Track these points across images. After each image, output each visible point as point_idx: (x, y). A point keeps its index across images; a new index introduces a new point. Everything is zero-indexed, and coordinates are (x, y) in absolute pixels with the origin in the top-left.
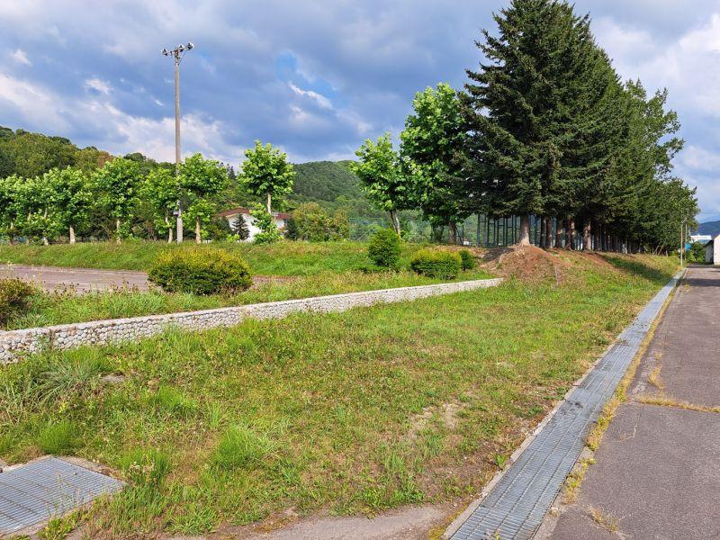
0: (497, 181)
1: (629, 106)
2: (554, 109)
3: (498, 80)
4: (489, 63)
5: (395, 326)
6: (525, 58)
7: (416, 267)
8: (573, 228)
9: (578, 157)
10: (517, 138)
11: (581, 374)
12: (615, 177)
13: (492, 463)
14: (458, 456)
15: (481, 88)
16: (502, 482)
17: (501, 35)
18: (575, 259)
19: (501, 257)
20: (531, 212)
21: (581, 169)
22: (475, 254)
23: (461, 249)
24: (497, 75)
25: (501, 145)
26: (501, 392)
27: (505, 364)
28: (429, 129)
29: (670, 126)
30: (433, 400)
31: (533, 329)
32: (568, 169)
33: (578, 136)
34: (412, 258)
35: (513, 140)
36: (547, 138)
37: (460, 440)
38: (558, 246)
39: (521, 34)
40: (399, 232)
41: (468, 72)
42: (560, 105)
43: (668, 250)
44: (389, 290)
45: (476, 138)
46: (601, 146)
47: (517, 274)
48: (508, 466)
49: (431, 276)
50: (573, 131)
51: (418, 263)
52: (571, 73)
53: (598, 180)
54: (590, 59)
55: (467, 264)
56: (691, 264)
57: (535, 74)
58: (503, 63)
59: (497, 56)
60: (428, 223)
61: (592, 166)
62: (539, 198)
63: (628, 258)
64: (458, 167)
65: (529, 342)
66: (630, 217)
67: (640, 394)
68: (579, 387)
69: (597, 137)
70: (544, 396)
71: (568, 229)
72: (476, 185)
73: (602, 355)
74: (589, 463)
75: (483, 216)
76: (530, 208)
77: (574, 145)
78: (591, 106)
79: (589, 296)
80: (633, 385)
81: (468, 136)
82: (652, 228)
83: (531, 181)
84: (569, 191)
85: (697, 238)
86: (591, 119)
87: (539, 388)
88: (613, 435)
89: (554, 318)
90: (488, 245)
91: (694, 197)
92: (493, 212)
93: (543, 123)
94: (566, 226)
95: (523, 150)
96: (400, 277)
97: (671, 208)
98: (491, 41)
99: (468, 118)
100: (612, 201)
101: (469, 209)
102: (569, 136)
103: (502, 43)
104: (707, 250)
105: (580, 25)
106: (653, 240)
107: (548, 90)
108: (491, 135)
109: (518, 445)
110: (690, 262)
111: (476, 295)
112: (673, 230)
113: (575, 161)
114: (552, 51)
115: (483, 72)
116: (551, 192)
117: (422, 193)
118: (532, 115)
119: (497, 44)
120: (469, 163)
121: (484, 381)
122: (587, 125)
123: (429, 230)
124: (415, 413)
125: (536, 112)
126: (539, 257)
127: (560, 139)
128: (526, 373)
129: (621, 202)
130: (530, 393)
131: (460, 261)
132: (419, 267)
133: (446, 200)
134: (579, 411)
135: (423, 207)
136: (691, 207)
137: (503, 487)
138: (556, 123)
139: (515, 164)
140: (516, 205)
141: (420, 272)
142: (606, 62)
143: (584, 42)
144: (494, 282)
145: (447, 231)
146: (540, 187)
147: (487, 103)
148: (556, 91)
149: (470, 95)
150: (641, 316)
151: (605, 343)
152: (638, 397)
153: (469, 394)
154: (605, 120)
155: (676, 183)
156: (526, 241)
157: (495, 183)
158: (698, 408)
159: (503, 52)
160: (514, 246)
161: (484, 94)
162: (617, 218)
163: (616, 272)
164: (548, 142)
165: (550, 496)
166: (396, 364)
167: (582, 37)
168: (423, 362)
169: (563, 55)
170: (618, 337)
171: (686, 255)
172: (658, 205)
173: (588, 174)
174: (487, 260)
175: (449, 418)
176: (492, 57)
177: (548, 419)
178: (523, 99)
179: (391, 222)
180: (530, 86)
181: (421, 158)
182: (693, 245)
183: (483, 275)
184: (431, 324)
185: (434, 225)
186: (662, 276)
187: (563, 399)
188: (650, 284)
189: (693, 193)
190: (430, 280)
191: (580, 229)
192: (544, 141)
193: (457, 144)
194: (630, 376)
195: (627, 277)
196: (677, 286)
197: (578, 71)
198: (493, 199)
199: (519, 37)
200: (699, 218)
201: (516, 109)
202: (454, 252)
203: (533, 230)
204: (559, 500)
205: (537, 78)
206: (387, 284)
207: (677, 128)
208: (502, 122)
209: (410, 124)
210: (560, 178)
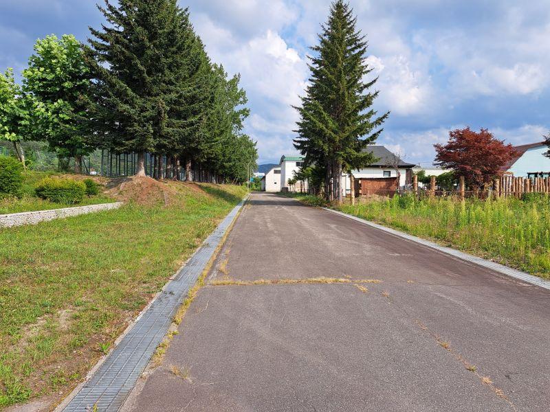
0: (118, 123)
1: (216, 81)
2: (162, 74)
3: (117, 41)
4: (110, 26)
5: (14, 248)
6: (139, 29)
7: (40, 193)
8: (178, 164)
9: (181, 112)
10: (134, 91)
11: (176, 271)
12: (206, 130)
13: (98, 351)
14: (67, 352)
15: (104, 45)
16: (105, 364)
17: (120, 6)
18: (179, 187)
19: (122, 186)
20: (146, 150)
21: (183, 121)
22: (99, 182)
23: (86, 178)
24: (117, 37)
25: (120, 94)
26: (112, 294)
27: (117, 270)
28: (53, 71)
29: (241, 99)
30: (48, 310)
31: (144, 241)
32: (174, 121)
33: (180, 97)
34: (37, 185)
35: (130, 92)
36: (158, 95)
37: (71, 338)
38: (167, 177)
39: (137, 9)
40: (24, 160)
41: (91, 29)
42: (167, 72)
43: (240, 182)
44: (9, 215)
45: (98, 85)
46: (196, 106)
47: (135, 199)
48: (112, 350)
49: (57, 201)
50: (177, 92)
51: (42, 189)
52: (174, 49)
53: (195, 131)
54: (188, 42)
55: (91, 190)
56: (254, 191)
57: (148, 44)
58: (121, 29)
59: (116, 22)
60: (55, 154)
61: (190, 120)
62: (152, 140)
63: (216, 187)
64: (82, 108)
65: (139, 251)
66: (216, 158)
67: (213, 280)
68: (173, 280)
69: (193, 99)
70: (147, 290)
71: (175, 165)
72: (99, 125)
73: (192, 256)
74: (174, 334)
75: (106, 152)
76: (144, 147)
77: (177, 102)
78: (190, 76)
79: (188, 214)
80: (209, 274)
81: (91, 83)
82: (230, 167)
83: (145, 126)
84: (174, 137)
85: (258, 175)
86: (189, 86)
87: (144, 285)
88: (193, 311)
89: (161, 231)
90: (111, 175)
91: (256, 148)
92: (115, 148)
93: (154, 82)
94: (173, 162)
95: (139, 101)
96: (23, 202)
97: (242, 154)
98: (110, 8)
99: (92, 68)
100: (203, 146)
101: (94, 145)
102: (174, 96)
103: (121, 13)
104: (262, 182)
105: (182, 14)
106: (232, 175)
107: (158, 59)
108: (112, 86)
109: (121, 332)
110: (253, 189)
111: (98, 216)
112: (243, 168)
113: (179, 115)
114: (160, 29)
115: (104, 32)
116: (161, 136)
117: (48, 127)
118: (145, 75)
119: (116, 12)
120: (93, 106)
121: (98, 287)
122: (187, 90)
123: (56, 160)
124: (28, 323)
125: (149, 73)
126: (153, 186)
127: (168, 97)
128: (134, 276)
129: (210, 148)
130: (136, 290)
131: (85, 187)
132: (43, 193)
133: (72, 135)
134: (171, 298)
135: (49, 139)
136: (253, 154)
137: (105, 368)
138: (164, 85)
139: (132, 111)
140: (133, 144)
141: (45, 198)
142: (201, 46)
143: (184, 28)
144: (116, 205)
145: (73, 161)
146: (152, 131)
147: (109, 58)
148: (163, 60)
149: (93, 49)
150: (220, 226)
151: (195, 247)
152: (211, 281)
153: (84, 299)
154: (199, 87)
155: (245, 138)
156: (142, 172)
157: (117, 126)
158: (246, 283)
159: (122, 20)
160: (133, 177)
161: (105, 50)
162: (209, 159)
163: (207, 196)
164: (158, 97)
165: (143, 365)
166: (12, 282)
167: (183, 24)
168: (42, 277)
169: (169, 34)
170: (204, 242)
171: (250, 186)
172: (233, 152)
173: (188, 126)
174: (110, 187)
175: (62, 322)
176: (112, 22)
177: (148, 307)
178: (138, 61)
179: (15, 151)
180: (143, 52)
181: (45, 96)
182: (254, 179)
183: (106, 199)
184: (53, 243)
185: (60, 156)
186: (236, 199)
187: (161, 290)
188: (228, 204)
189: (255, 145)
190: (55, 205)
191: (183, 165)
192: (155, 96)
193: (82, 88)
194: (208, 268)
195: (214, 200)
196: (244, 205)
197: (180, 49)
198: (115, 138)
199: (135, 11)
200: (258, 162)
201: (133, 67)
202: (80, 181)
203: (148, 164)
204: (149, 366)
205: (149, 47)
206: (7, 210)
207: (245, 101)
208: (122, 76)
209: (33, 63)
210: (168, 127)
